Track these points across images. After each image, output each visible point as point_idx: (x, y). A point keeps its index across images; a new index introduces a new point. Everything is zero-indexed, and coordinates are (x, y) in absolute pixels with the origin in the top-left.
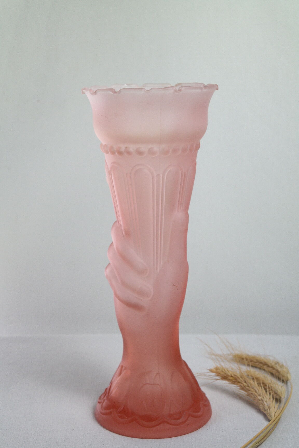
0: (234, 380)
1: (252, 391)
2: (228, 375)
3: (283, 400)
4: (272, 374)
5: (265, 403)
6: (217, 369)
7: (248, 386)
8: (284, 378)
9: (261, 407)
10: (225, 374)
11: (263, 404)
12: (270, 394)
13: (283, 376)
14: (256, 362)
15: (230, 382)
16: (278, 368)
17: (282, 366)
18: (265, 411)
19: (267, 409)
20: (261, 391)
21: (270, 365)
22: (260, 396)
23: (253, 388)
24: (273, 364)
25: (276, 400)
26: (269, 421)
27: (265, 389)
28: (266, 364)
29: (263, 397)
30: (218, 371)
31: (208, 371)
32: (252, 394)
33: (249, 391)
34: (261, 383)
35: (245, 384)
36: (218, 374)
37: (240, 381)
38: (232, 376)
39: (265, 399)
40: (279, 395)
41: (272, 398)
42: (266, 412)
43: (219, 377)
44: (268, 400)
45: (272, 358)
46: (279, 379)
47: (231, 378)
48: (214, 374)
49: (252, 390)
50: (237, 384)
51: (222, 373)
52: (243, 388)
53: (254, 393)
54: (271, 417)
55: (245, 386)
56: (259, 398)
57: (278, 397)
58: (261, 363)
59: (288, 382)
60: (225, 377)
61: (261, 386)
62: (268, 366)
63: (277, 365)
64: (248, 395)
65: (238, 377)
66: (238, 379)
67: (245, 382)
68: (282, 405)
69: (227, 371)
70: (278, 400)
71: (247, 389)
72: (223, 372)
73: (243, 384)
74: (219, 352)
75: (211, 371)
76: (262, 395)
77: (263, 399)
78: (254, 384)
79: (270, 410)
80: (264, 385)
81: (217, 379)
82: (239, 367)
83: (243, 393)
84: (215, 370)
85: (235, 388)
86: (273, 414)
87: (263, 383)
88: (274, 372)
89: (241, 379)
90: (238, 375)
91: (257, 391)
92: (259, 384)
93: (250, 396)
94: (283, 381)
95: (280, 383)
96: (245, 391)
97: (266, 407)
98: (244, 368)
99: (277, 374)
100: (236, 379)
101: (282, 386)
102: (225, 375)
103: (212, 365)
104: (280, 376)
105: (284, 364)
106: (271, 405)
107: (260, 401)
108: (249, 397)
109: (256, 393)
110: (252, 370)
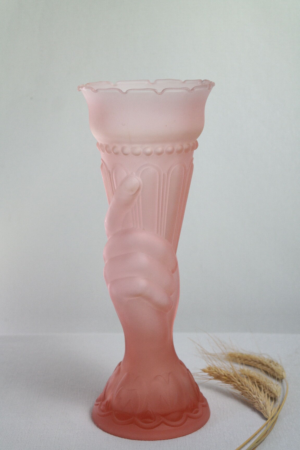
0: (228, 379)
1: (246, 390)
2: (221, 375)
3: (280, 399)
4: (266, 372)
5: (261, 401)
6: (209, 368)
7: (242, 385)
8: (279, 377)
9: (256, 405)
10: (219, 373)
11: (258, 402)
12: (265, 393)
13: (278, 375)
14: (251, 361)
15: (224, 382)
16: (273, 366)
17: (276, 365)
18: (261, 409)
19: (263, 408)
20: (256, 390)
21: (265, 364)
22: (255, 394)
23: (248, 387)
24: (268, 362)
25: (272, 399)
26: (266, 419)
27: (260, 388)
28: (261, 363)
29: (258, 396)
30: (211, 370)
31: (201, 371)
32: (246, 393)
33: (243, 389)
34: (256, 382)
35: (239, 383)
36: (211, 374)
37: (233, 380)
38: (225, 376)
39: (260, 397)
40: (274, 394)
41: (266, 396)
42: (262, 411)
43: (212, 376)
44: (262, 398)
45: (266, 357)
46: (274, 377)
47: (224, 377)
48: (206, 374)
49: (247, 388)
50: (231, 384)
51: (215, 373)
52: (237, 388)
53: (248, 391)
54: (268, 415)
55: (239, 385)
56: (254, 396)
57: (273, 396)
58: (256, 362)
59: (283, 380)
60: (218, 377)
61: (255, 385)
62: (263, 365)
63: (272, 364)
64: (242, 394)
65: (231, 376)
66: (231, 378)
67: (239, 381)
68: (278, 404)
69: (220, 371)
70: (274, 399)
71: (241, 388)
72: (216, 371)
73: (236, 383)
74: (211, 352)
75: (204, 371)
76: (257, 394)
77: (258, 397)
78: (249, 383)
79: (266, 408)
80: (259, 384)
81: (210, 379)
82: (232, 366)
83: (238, 392)
84: (207, 370)
85: (229, 387)
86: (270, 412)
87: (258, 382)
88: (268, 370)
89: (235, 378)
90: (232, 375)
91: (251, 389)
92: (253, 383)
93: (245, 395)
94: (278, 379)
95: (274, 381)
96: (240, 390)
97: (262, 405)
98: (238, 367)
99: (272, 372)
100: (229, 378)
101: (277, 385)
102: (218, 375)
103: (204, 365)
104: (275, 375)
105: (279, 362)
106: (267, 403)
107: (255, 399)
108: (243, 396)
109: (250, 392)
110: (246, 369)
